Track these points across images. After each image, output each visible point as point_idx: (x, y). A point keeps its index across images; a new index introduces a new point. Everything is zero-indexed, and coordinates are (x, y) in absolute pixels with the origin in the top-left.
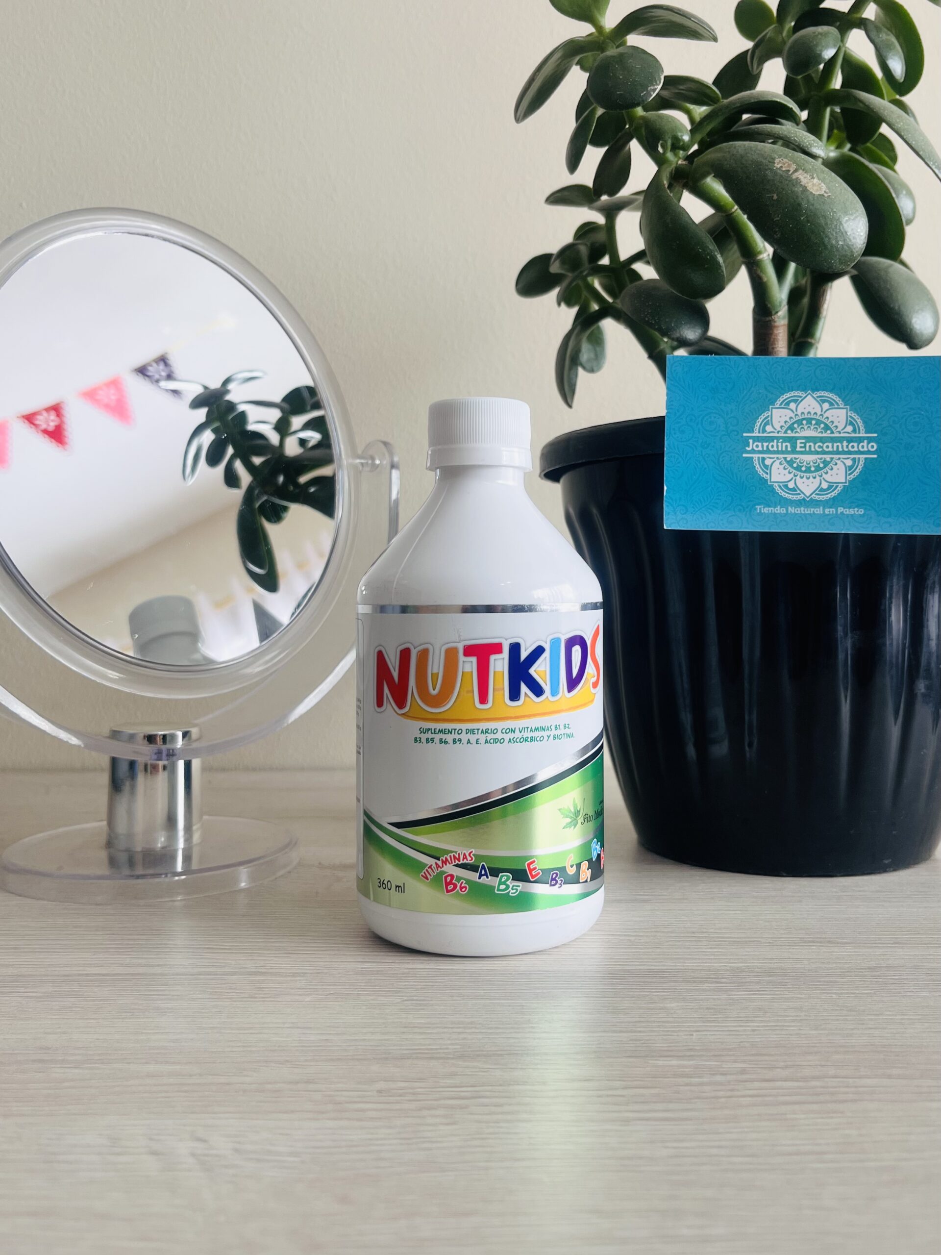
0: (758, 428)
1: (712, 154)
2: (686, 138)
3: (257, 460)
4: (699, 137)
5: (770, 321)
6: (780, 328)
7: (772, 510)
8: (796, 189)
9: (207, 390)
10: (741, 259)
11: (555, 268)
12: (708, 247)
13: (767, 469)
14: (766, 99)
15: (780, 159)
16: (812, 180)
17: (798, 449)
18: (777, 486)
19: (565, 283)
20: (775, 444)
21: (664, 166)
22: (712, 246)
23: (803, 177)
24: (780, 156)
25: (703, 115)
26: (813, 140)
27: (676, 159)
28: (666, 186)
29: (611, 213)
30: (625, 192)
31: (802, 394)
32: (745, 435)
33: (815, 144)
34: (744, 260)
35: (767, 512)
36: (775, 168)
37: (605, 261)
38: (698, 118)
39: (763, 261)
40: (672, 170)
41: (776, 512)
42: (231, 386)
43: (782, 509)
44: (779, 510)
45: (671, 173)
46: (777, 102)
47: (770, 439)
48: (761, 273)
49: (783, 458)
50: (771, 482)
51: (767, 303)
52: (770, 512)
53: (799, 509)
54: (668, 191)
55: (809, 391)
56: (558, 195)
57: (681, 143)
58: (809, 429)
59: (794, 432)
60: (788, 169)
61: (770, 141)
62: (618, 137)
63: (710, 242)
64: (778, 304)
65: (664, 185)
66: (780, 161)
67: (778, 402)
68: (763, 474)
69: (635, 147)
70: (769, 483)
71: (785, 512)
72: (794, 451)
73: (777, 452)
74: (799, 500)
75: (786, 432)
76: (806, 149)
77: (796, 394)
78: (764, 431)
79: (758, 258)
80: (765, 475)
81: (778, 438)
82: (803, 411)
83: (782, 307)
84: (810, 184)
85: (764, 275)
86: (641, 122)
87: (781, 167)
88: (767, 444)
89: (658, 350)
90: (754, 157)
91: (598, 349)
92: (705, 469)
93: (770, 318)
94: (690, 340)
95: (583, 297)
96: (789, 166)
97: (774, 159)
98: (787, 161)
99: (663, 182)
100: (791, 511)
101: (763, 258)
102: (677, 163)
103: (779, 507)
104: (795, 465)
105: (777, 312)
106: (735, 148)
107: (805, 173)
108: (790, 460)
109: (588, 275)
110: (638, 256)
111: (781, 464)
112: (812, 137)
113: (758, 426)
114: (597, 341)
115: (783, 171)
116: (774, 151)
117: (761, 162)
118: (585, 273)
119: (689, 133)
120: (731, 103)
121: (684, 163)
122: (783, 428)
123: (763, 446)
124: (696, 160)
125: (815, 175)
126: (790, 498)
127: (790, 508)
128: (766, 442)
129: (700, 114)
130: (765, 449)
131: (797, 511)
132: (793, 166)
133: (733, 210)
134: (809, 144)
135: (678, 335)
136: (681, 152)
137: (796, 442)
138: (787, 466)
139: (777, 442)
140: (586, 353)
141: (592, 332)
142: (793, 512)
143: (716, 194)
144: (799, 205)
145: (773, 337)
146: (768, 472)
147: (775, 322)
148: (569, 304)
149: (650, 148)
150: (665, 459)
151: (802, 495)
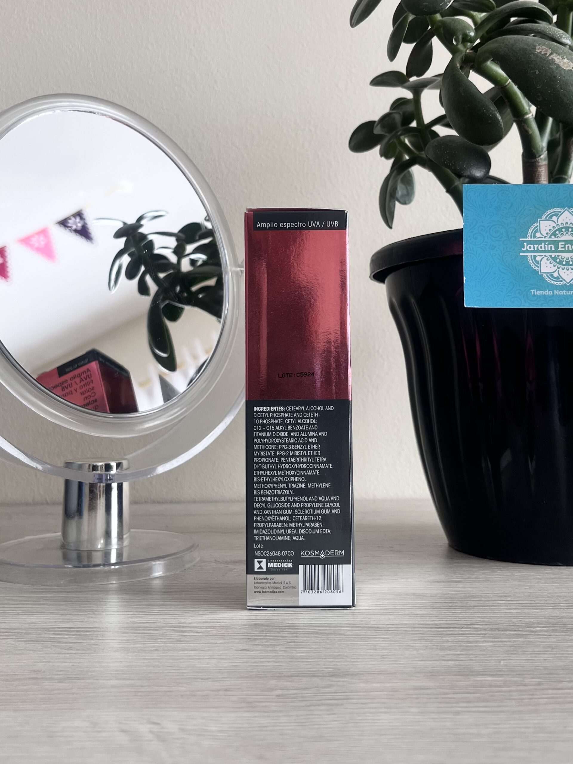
0: (530, 234)
1: (491, 45)
2: (472, 34)
3: (162, 275)
4: (481, 34)
5: (535, 162)
6: (542, 167)
7: (542, 293)
8: (552, 67)
9: (126, 226)
10: (513, 119)
11: (377, 131)
12: (490, 108)
13: (538, 264)
14: (528, 6)
15: (540, 47)
16: (563, 60)
17: (560, 249)
18: (545, 275)
19: (385, 141)
20: (543, 245)
21: (457, 55)
22: (493, 108)
23: (556, 58)
24: (539, 45)
25: (483, 19)
26: (562, 33)
27: (465, 49)
28: (459, 68)
29: (417, 90)
30: (429, 74)
31: (561, 210)
32: (521, 239)
33: (564, 36)
34: (515, 119)
35: (539, 294)
36: (536, 53)
37: (414, 124)
38: (479, 21)
39: (529, 119)
40: (463, 57)
41: (546, 294)
42: (143, 222)
43: (550, 292)
44: (547, 293)
45: (462, 59)
46: (535, 8)
47: (539, 242)
48: (528, 128)
49: (549, 255)
50: (541, 273)
51: (533, 149)
52: (541, 294)
53: (562, 292)
54: (461, 71)
55: (566, 208)
56: (379, 78)
57: (469, 38)
58: (567, 234)
59: (556, 237)
60: (546, 53)
61: (533, 35)
62: (424, 35)
63: (491, 105)
64: (541, 150)
65: (458, 67)
66: (540, 48)
67: (544, 216)
68: (535, 267)
69: (435, 41)
70: (539, 274)
71: (552, 294)
72: (556, 251)
73: (545, 251)
74: (562, 285)
75: (550, 237)
76: (558, 39)
77: (557, 210)
78: (535, 237)
79: (525, 117)
80: (536, 268)
81: (545, 242)
82: (563, 222)
83: (543, 152)
84: (562, 63)
85: (530, 130)
86: (440, 24)
87: (541, 52)
88: (537, 246)
89: (453, 186)
90: (521, 46)
91: (408, 188)
92: (493, 264)
93: (535, 160)
94: (478, 177)
95: (398, 150)
96: (546, 51)
97: (535, 46)
98: (545, 47)
99: (457, 65)
100: (556, 294)
101: (529, 117)
102: (466, 52)
103: (547, 290)
104: (558, 260)
105: (540, 156)
106: (507, 40)
107: (558, 55)
108: (554, 257)
109: (401, 134)
110: (438, 121)
111: (547, 260)
112: (562, 31)
113: (530, 233)
114: (409, 182)
115: (542, 54)
116: (535, 41)
117: (526, 48)
118: (399, 133)
119: (474, 30)
120: (502, 10)
121: (471, 51)
122: (548, 234)
123: (534, 248)
124: (479, 49)
125: (565, 57)
126: (555, 284)
127: (555, 291)
128: (536, 244)
129: (481, 18)
130: (536, 249)
131: (561, 293)
132: (549, 50)
133: (507, 84)
134: (560, 36)
135: (468, 173)
136: (469, 44)
137: (558, 244)
138: (552, 261)
139: (545, 244)
140: (400, 191)
141: (405, 175)
142: (558, 294)
143: (494, 73)
144: (555, 77)
145: (538, 173)
146: (539, 265)
147: (539, 162)
148: (387, 157)
149: (447, 42)
150: (464, 257)
151: (564, 282)
